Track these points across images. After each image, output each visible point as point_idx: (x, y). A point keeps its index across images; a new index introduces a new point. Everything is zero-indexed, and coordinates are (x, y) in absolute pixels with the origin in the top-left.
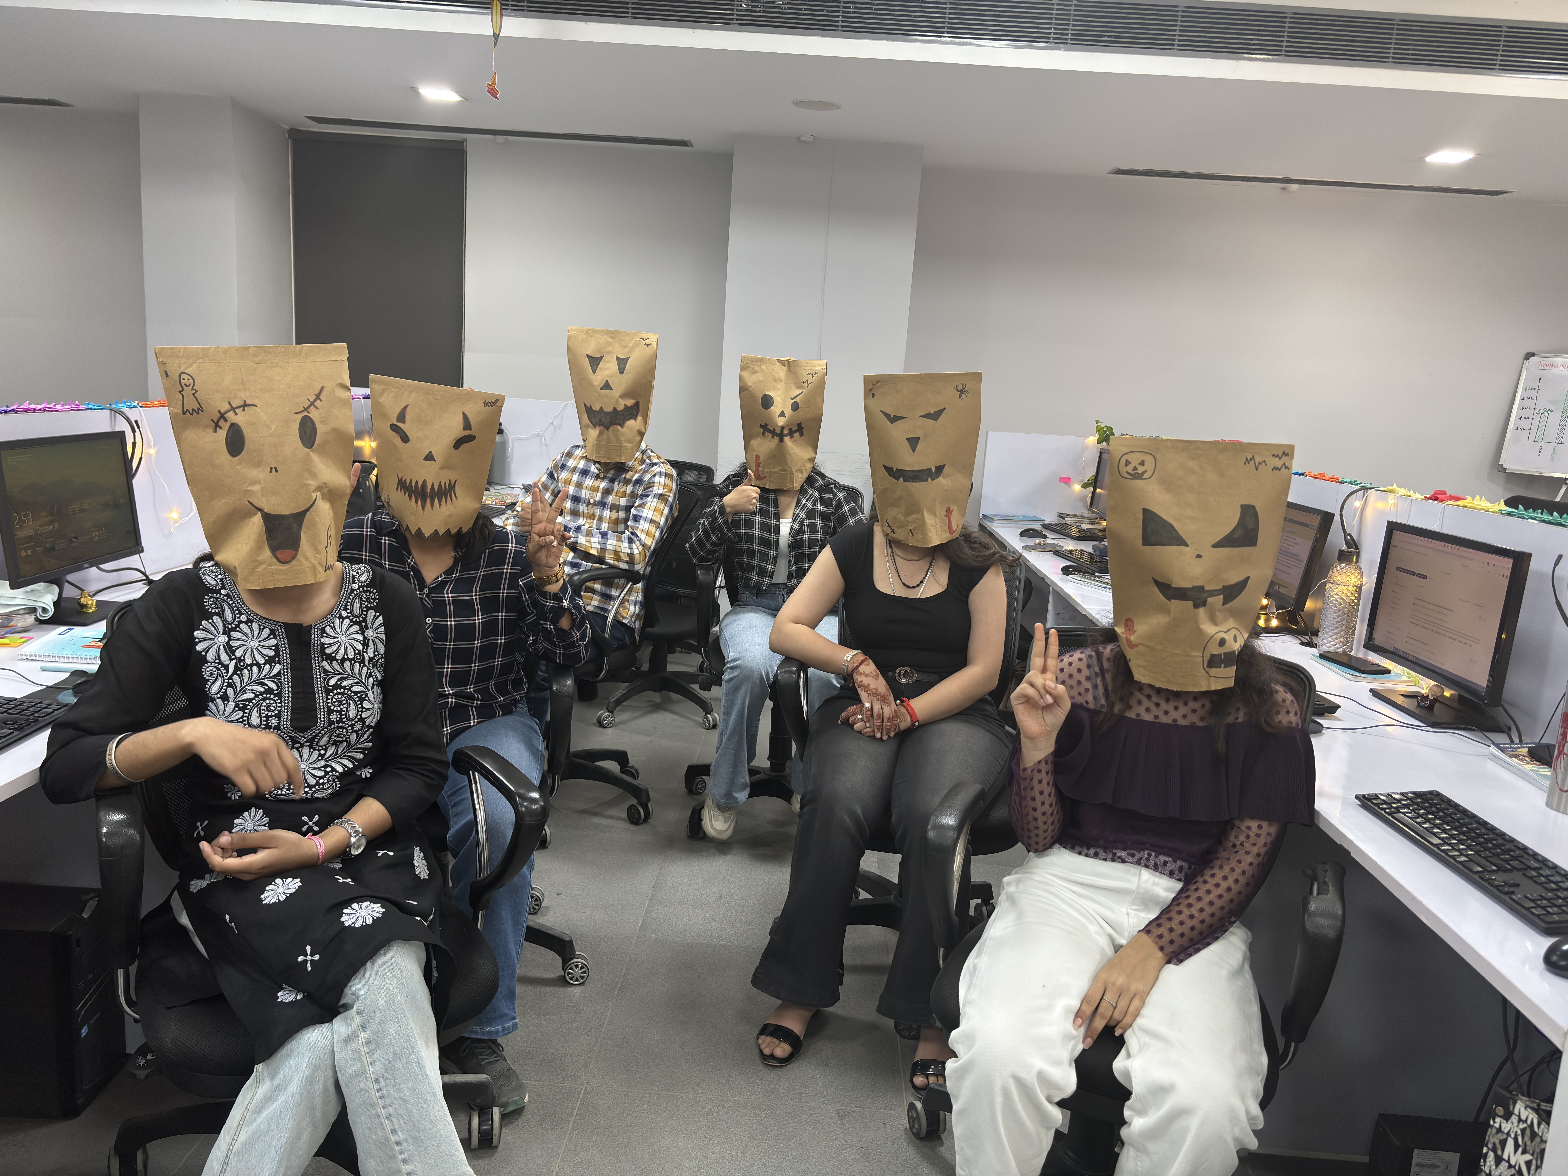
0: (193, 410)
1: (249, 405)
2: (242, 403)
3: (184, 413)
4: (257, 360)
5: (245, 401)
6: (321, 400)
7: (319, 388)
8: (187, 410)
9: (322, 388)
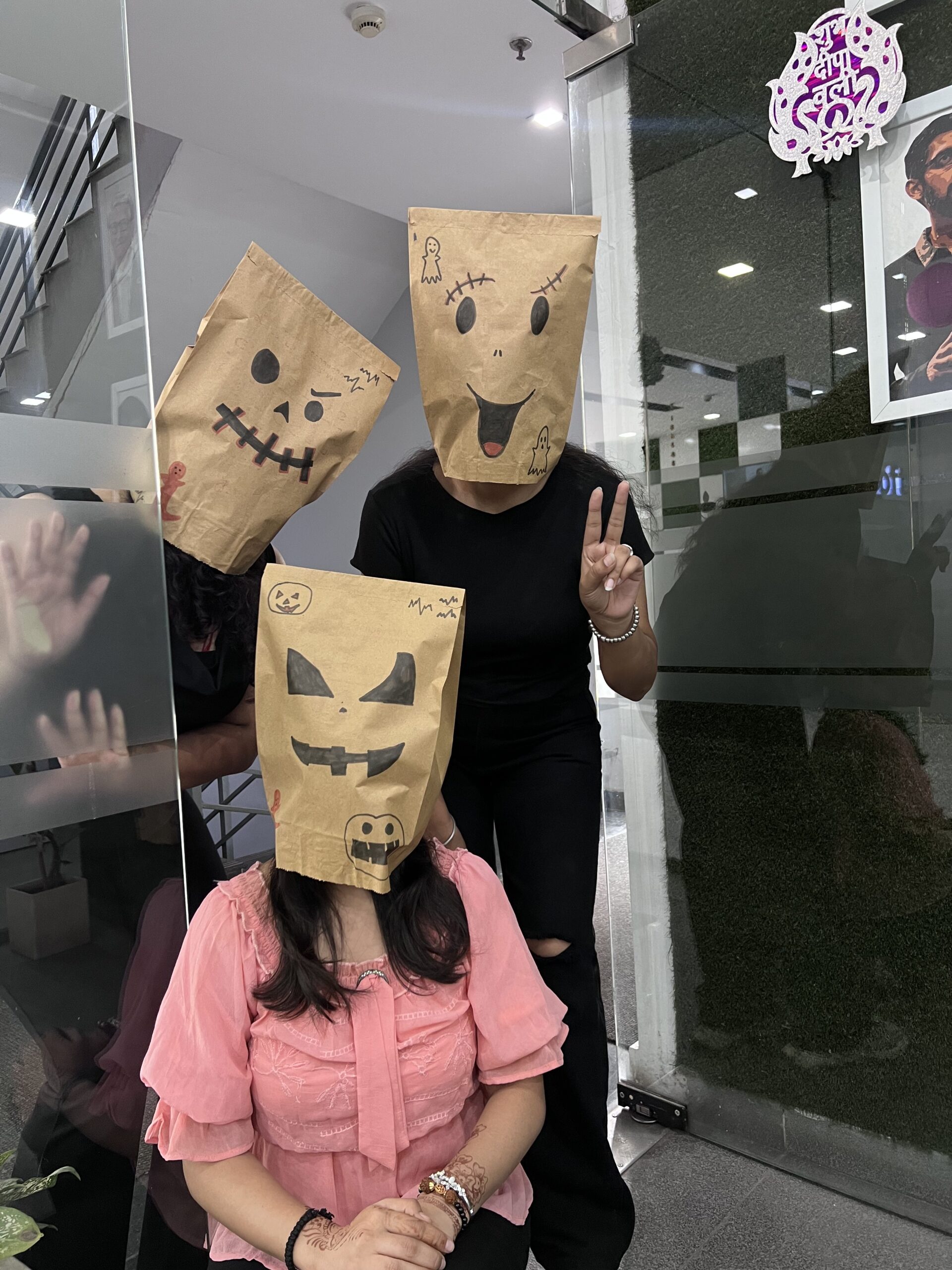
0: (432, 278)
1: (487, 279)
2: (480, 276)
3: (423, 281)
4: (504, 229)
5: (484, 275)
6: (560, 281)
7: (562, 267)
8: (426, 278)
9: (565, 267)
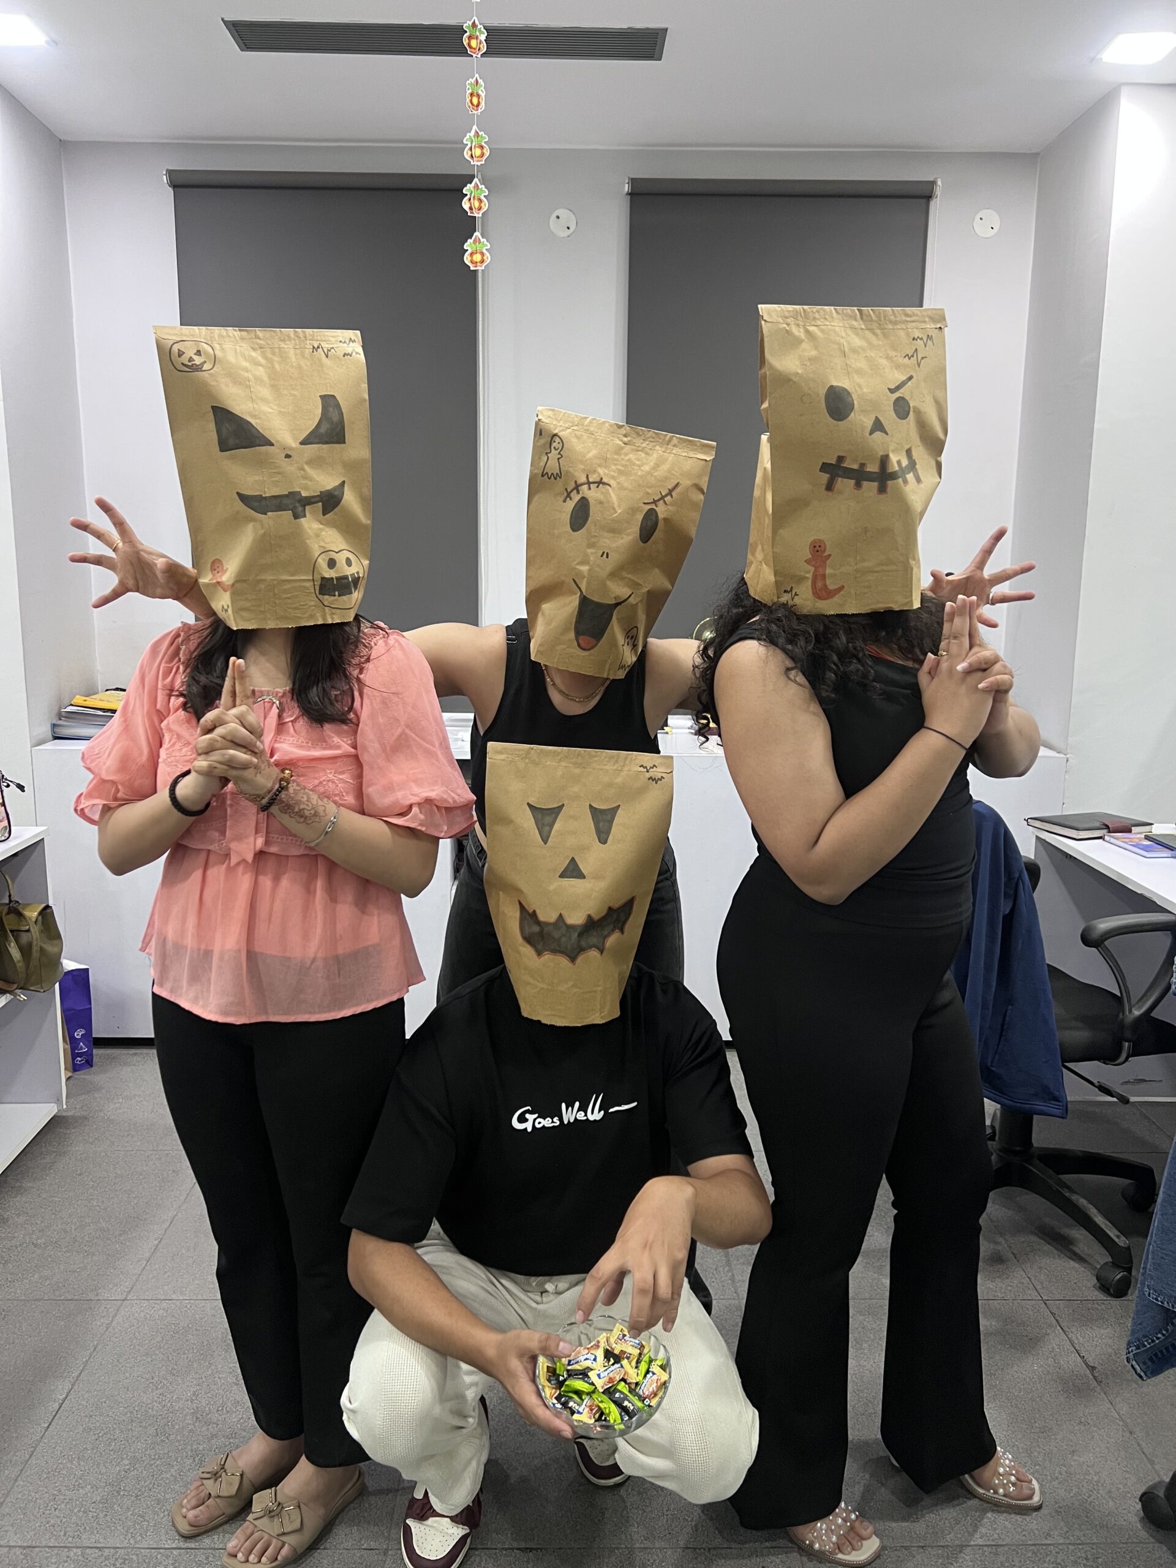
0: (552, 474)
3: (543, 476)
7: (674, 484)
8: (547, 473)
